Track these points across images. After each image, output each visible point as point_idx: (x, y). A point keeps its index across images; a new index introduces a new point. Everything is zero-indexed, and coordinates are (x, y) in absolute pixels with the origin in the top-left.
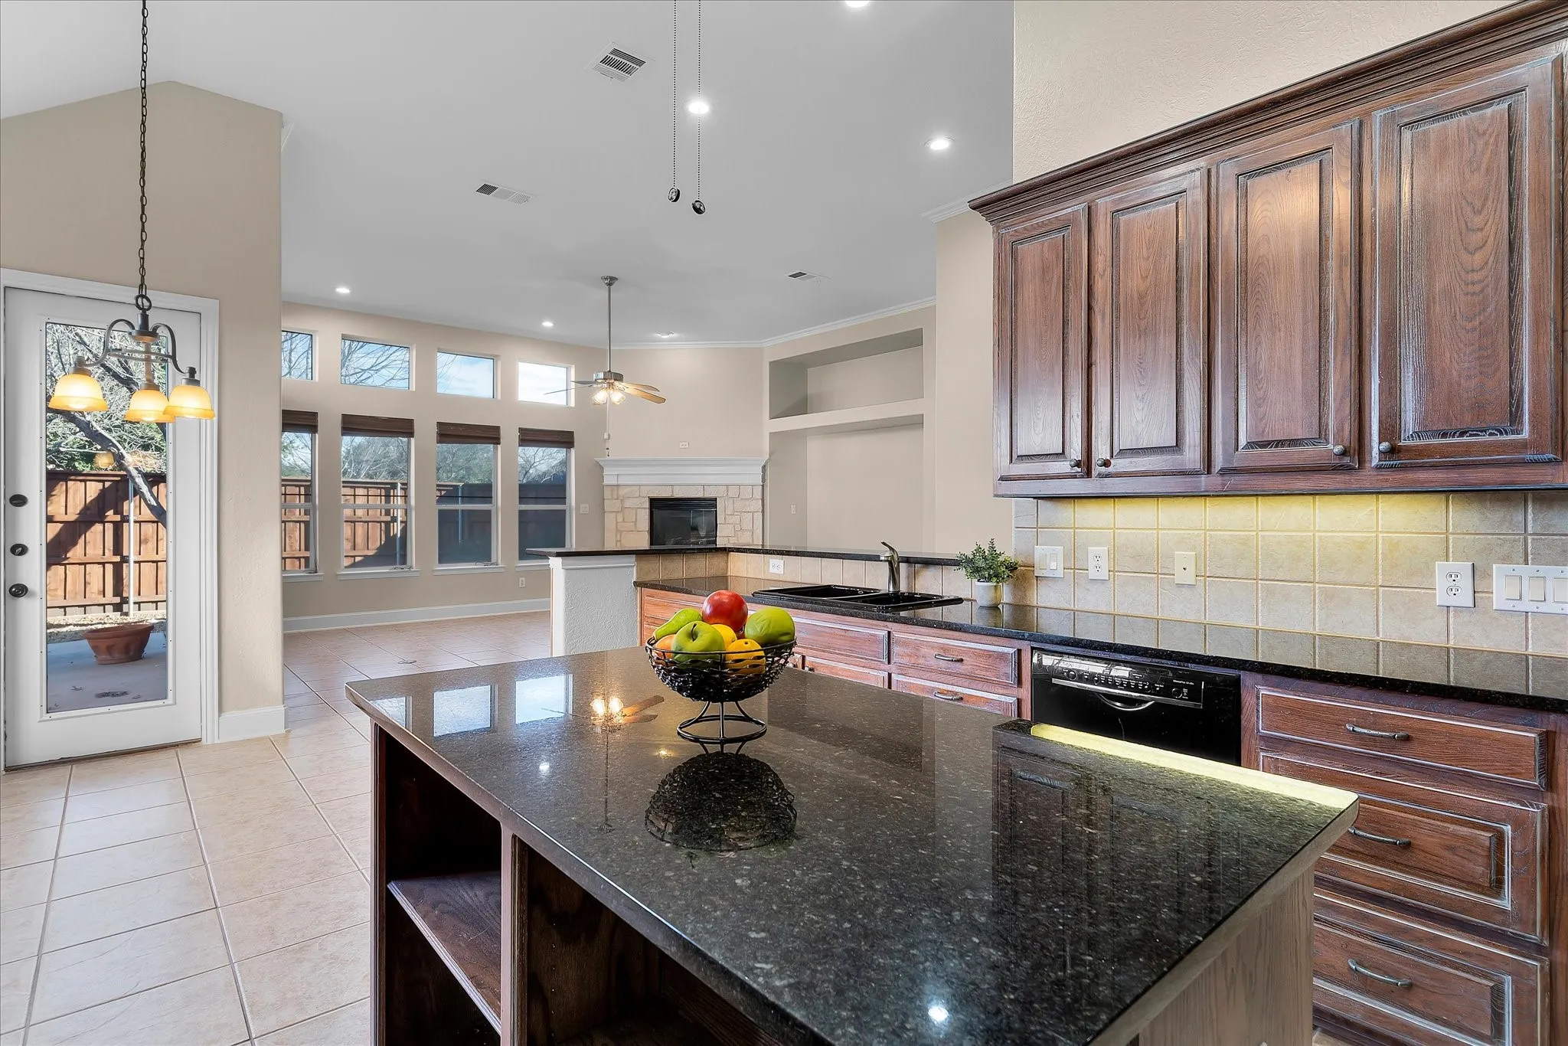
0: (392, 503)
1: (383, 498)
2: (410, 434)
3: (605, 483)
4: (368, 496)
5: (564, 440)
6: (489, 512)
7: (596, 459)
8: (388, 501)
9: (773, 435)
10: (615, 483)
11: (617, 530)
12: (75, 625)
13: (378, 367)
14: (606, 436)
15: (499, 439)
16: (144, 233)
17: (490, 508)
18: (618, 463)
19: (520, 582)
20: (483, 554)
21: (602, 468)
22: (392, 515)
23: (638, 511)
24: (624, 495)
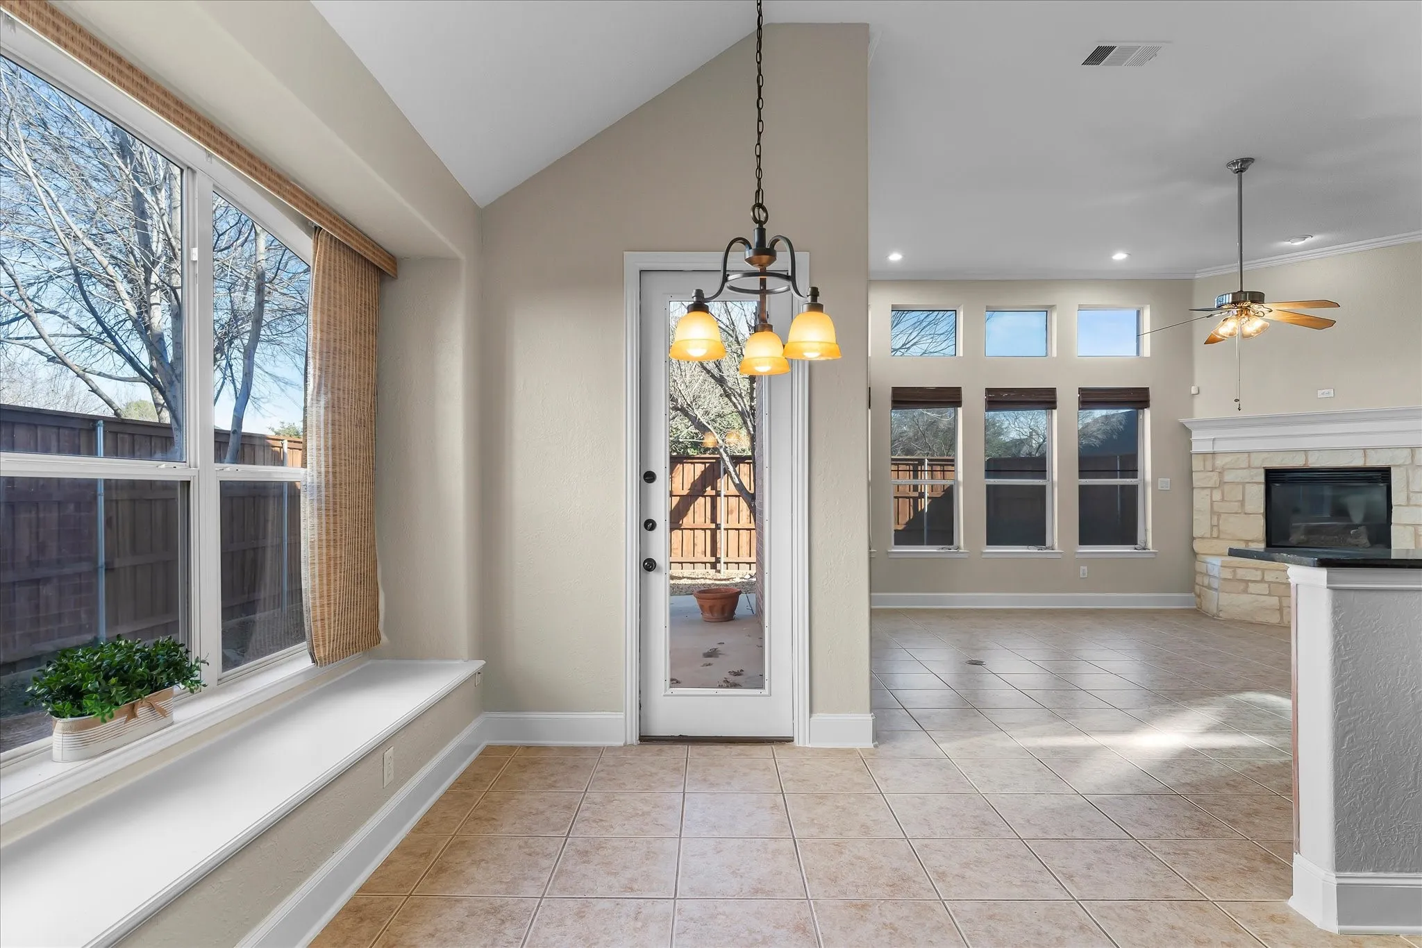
0: (919, 478)
1: (911, 473)
2: (957, 402)
3: (1194, 450)
4: (898, 471)
5: (1135, 398)
6: (1043, 488)
7: (1182, 420)
8: (916, 477)
10: (1210, 450)
11: (1212, 512)
12: (688, 578)
13: (907, 346)
14: (1194, 391)
15: (1054, 403)
16: (760, 123)
17: (1044, 484)
18: (1212, 424)
19: (1081, 573)
20: (1036, 535)
21: (1188, 432)
22: (919, 491)
23: (1247, 486)
24: (1224, 465)
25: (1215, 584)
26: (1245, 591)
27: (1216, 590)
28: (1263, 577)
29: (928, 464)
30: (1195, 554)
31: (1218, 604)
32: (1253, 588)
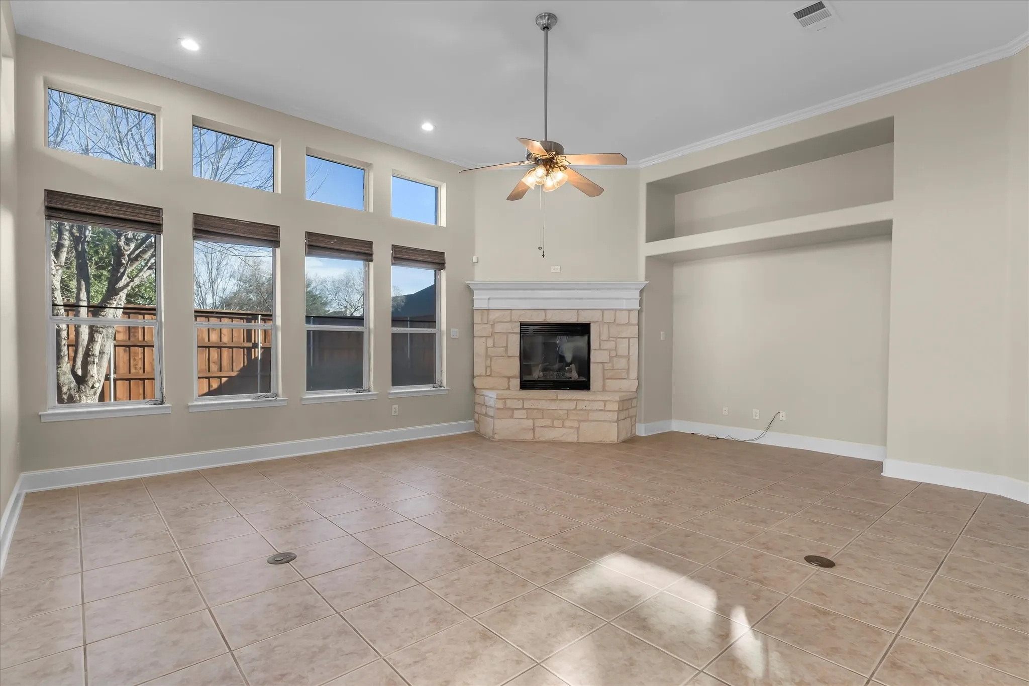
2: (276, 243)
3: (475, 306)
4: (232, 325)
5: (436, 261)
6: (360, 335)
7: (467, 282)
9: (650, 259)
10: (486, 307)
11: (487, 356)
14: (475, 260)
15: (371, 255)
17: (362, 332)
18: (487, 286)
19: (393, 410)
20: (355, 380)
21: (469, 290)
22: (253, 341)
23: (510, 335)
24: (494, 319)
25: (491, 413)
26: (512, 417)
27: (492, 417)
28: (523, 405)
29: (261, 319)
30: (474, 389)
31: (493, 428)
32: (517, 414)
